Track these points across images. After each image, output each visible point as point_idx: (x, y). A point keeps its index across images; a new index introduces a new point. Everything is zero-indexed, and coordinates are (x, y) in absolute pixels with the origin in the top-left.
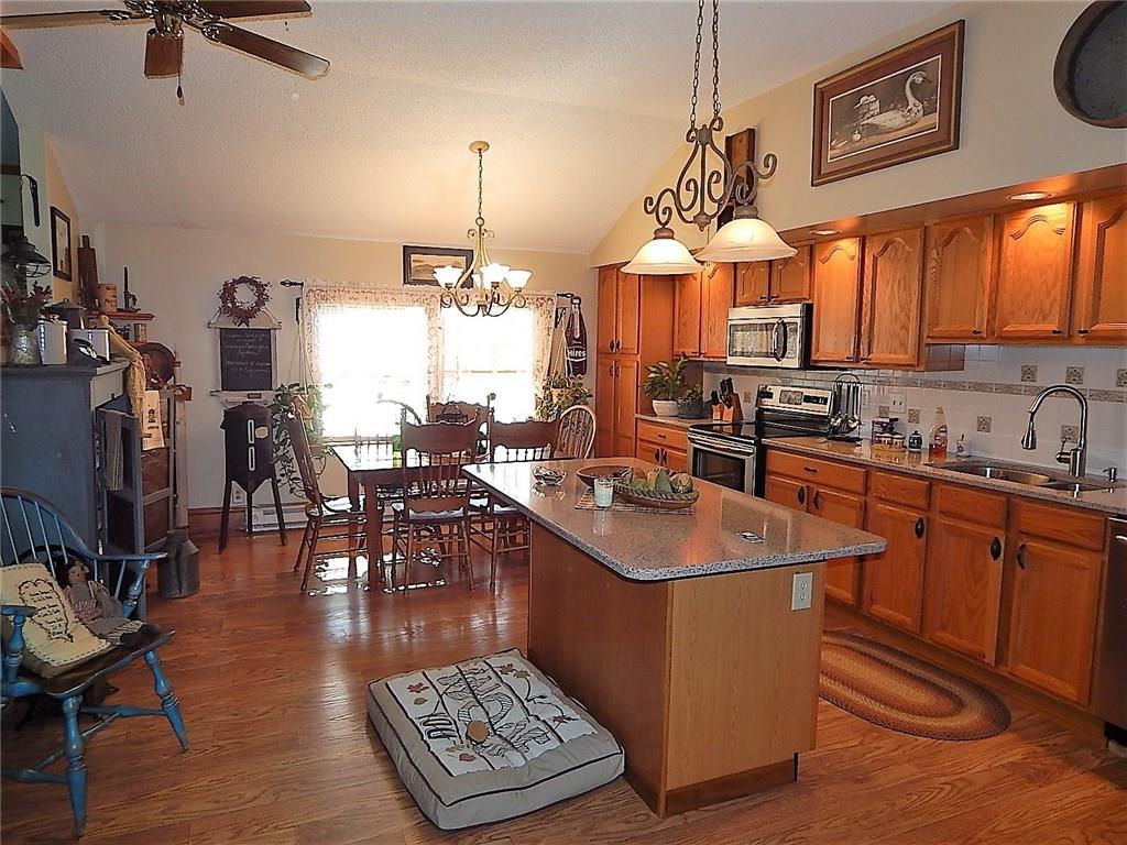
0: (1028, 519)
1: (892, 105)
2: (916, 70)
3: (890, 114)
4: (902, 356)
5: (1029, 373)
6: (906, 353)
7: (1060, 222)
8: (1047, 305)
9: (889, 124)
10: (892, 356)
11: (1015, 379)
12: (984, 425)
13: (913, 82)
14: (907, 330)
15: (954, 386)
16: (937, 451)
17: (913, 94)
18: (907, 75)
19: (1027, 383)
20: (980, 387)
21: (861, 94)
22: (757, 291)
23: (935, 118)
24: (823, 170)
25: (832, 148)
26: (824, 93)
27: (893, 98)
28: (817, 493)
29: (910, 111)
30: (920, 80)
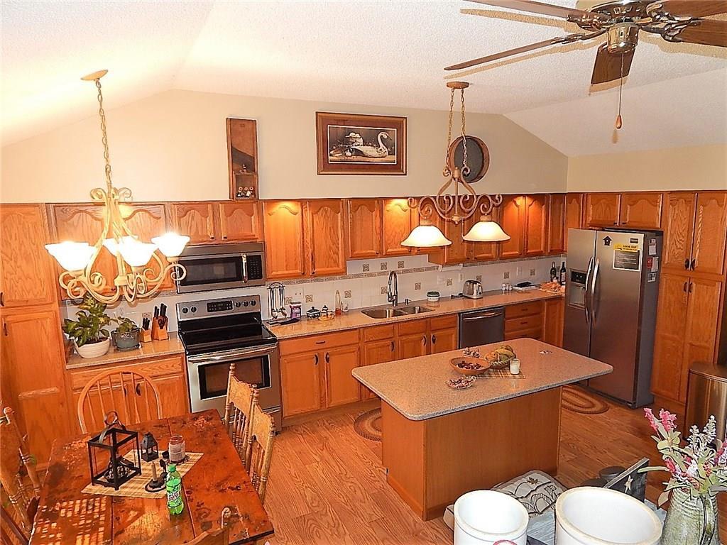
1: (370, 144)
2: (383, 131)
3: (370, 148)
4: (336, 268)
5: (366, 268)
6: (338, 266)
7: (406, 206)
9: (369, 153)
10: (329, 269)
11: (361, 271)
12: (348, 294)
14: (338, 254)
16: (339, 312)
17: (382, 142)
18: (378, 132)
19: (366, 272)
21: (351, 131)
22: (200, 233)
23: (394, 158)
24: (326, 167)
25: (331, 155)
26: (324, 120)
27: (370, 140)
28: (327, 354)
29: (381, 150)
30: (386, 137)
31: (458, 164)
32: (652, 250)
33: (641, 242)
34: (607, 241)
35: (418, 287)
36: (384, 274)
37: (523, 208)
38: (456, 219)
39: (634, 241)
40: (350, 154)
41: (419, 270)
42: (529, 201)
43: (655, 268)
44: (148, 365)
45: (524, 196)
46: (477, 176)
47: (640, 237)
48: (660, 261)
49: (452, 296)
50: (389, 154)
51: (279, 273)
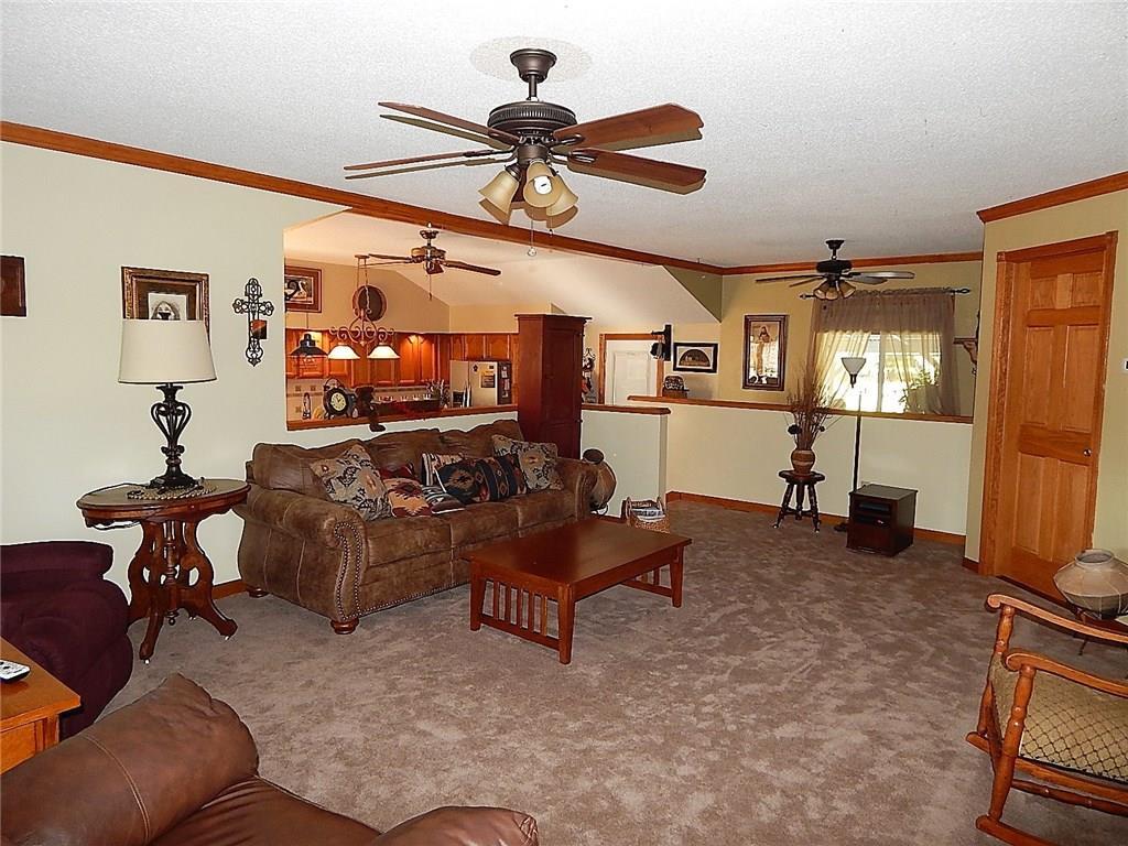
30: (305, 283)
31: (362, 305)
32: (504, 375)
33: (496, 367)
34: (476, 368)
36: (298, 395)
37: (416, 344)
38: (362, 343)
39: (492, 367)
42: (421, 339)
43: (507, 387)
45: (417, 335)
46: (375, 316)
47: (496, 364)
48: (511, 382)
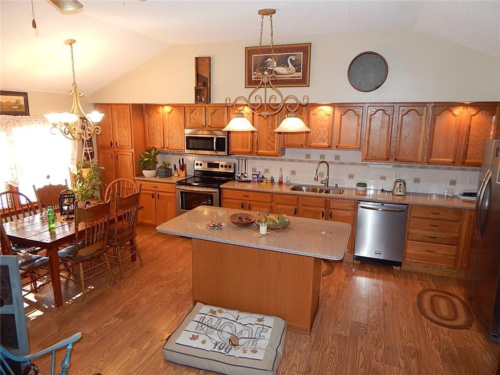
0: (333, 205)
1: (282, 65)
2: (292, 55)
3: (281, 68)
4: (272, 152)
6: (274, 150)
7: (329, 112)
8: (324, 137)
9: (281, 72)
10: (268, 151)
12: (293, 173)
13: (291, 60)
14: (274, 142)
15: (282, 160)
16: (281, 183)
17: (291, 63)
18: (289, 56)
19: (308, 159)
20: (291, 160)
21: (268, 57)
22: (199, 123)
23: (300, 74)
24: (251, 82)
25: (254, 75)
26: (250, 52)
27: (282, 62)
28: (250, 204)
29: (290, 69)
30: (294, 59)
34: (498, 152)
35: (351, 177)
37: (462, 118)
40: (267, 73)
41: (353, 164)
42: (472, 111)
44: (162, 185)
45: (464, 105)
49: (382, 190)
50: (296, 72)
51: (237, 150)
